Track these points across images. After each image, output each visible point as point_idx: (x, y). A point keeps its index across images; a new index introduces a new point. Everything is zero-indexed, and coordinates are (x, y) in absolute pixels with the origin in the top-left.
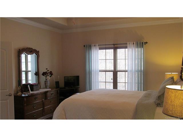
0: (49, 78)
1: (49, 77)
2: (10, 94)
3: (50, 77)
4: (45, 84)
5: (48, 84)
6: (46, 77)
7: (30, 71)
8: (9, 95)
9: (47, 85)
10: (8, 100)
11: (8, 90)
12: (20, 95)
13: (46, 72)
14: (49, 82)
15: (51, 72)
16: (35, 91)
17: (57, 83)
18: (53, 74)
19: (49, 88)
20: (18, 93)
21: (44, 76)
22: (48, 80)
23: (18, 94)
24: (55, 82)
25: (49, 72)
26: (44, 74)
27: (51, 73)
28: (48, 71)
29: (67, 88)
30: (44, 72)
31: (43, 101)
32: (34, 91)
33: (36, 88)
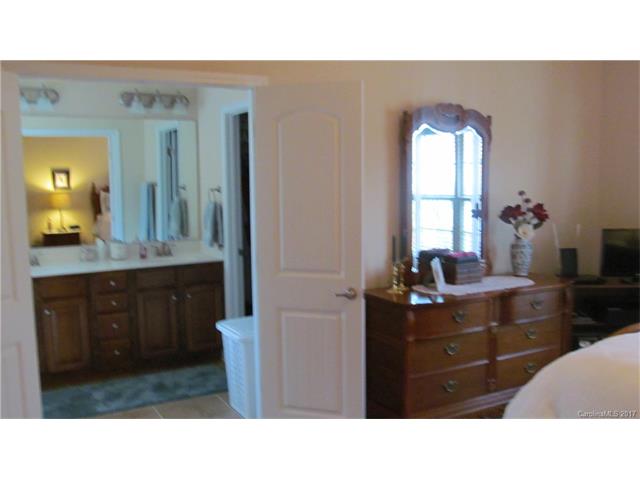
0: (528, 233)
1: (531, 227)
2: (350, 290)
3: (536, 226)
4: (513, 256)
5: (527, 257)
6: (516, 228)
7: (469, 200)
8: (346, 296)
9: (519, 261)
10: (344, 316)
11: (342, 275)
12: (398, 296)
13: (518, 207)
14: (528, 251)
15: (539, 207)
16: (462, 284)
17: (569, 256)
18: (546, 216)
19: (526, 277)
20: (391, 287)
21: (510, 222)
22: (525, 241)
23: (390, 291)
24: (558, 253)
25: (531, 205)
26: (510, 214)
27: (540, 213)
28: (527, 201)
29: (613, 283)
30: (509, 209)
31: (489, 330)
32: (459, 282)
33: (469, 272)
